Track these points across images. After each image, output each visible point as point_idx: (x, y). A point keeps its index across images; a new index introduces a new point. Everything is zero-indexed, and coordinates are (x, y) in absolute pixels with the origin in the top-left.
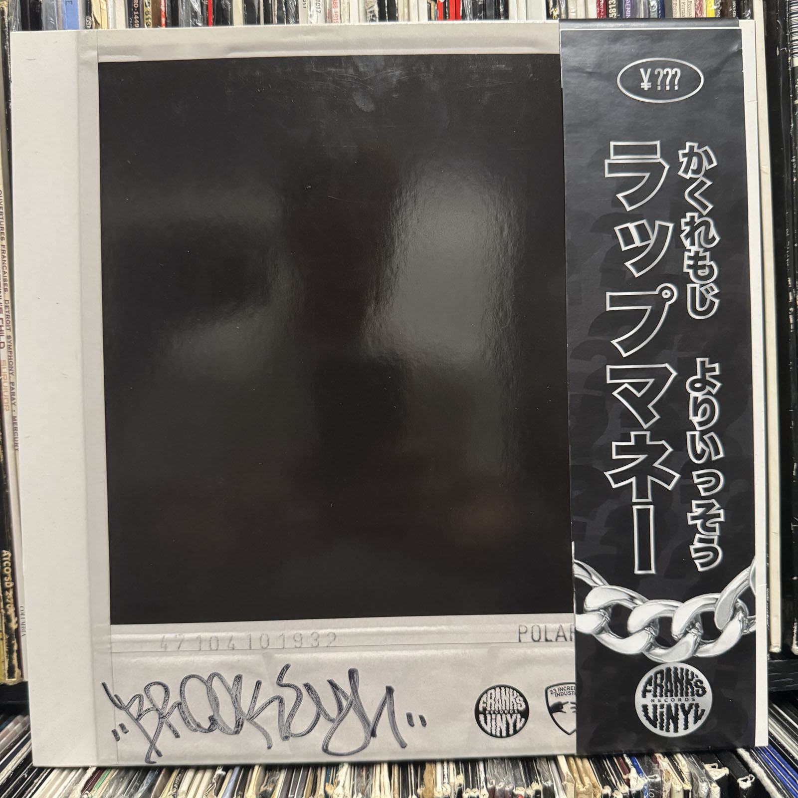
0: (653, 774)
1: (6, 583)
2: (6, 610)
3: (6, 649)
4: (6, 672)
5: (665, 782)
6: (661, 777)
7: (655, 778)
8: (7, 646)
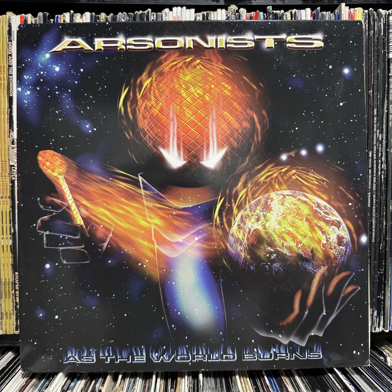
1: (16, 287)
2: (16, 300)
3: (15, 318)
4: (15, 328)
8: (16, 316)
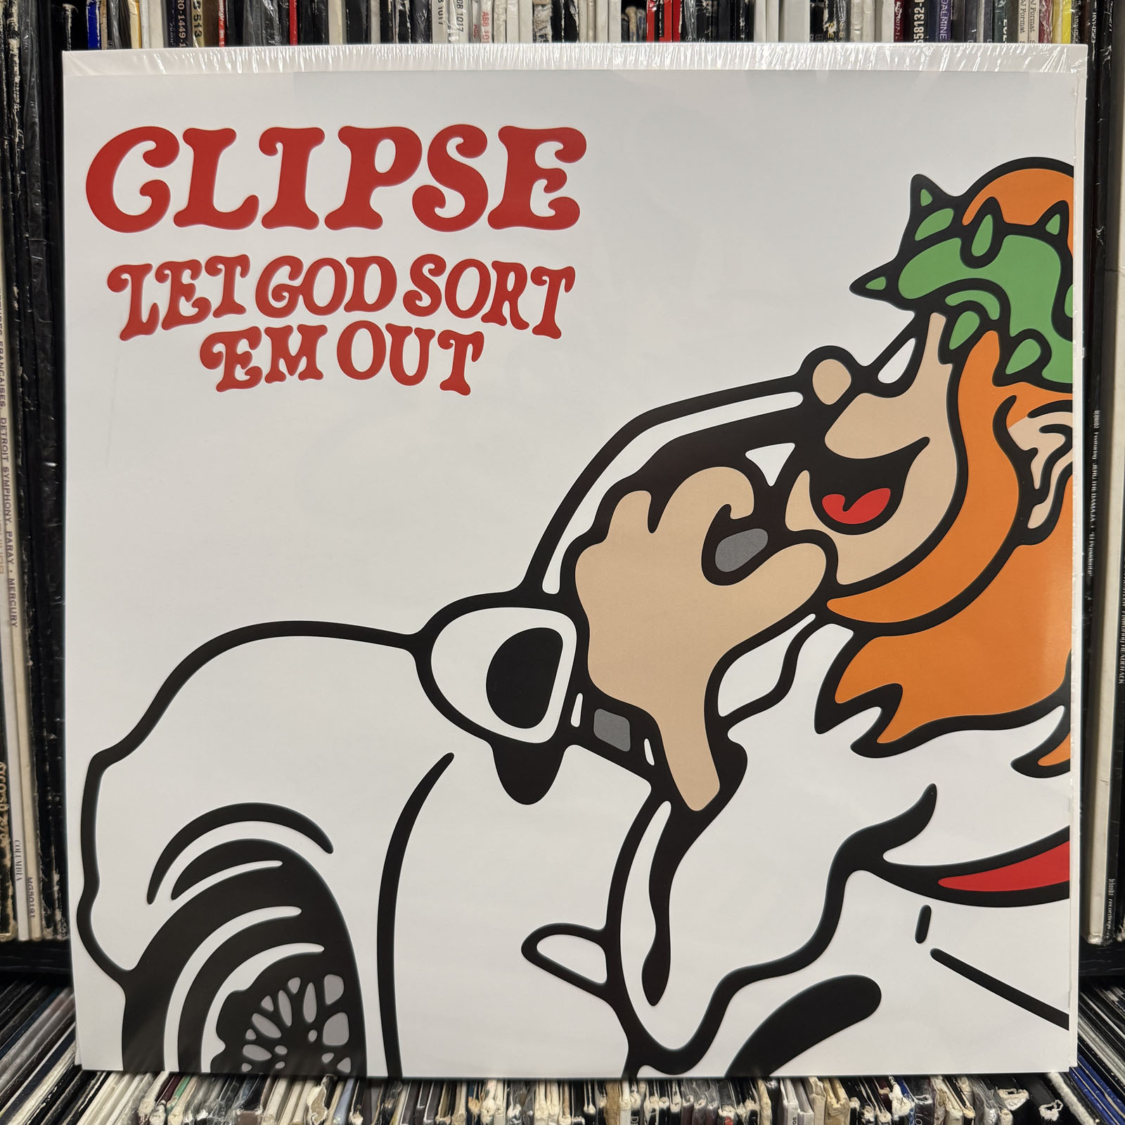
0: (923, 1094)
5: (938, 1107)
6: (933, 1099)
7: (926, 1099)
